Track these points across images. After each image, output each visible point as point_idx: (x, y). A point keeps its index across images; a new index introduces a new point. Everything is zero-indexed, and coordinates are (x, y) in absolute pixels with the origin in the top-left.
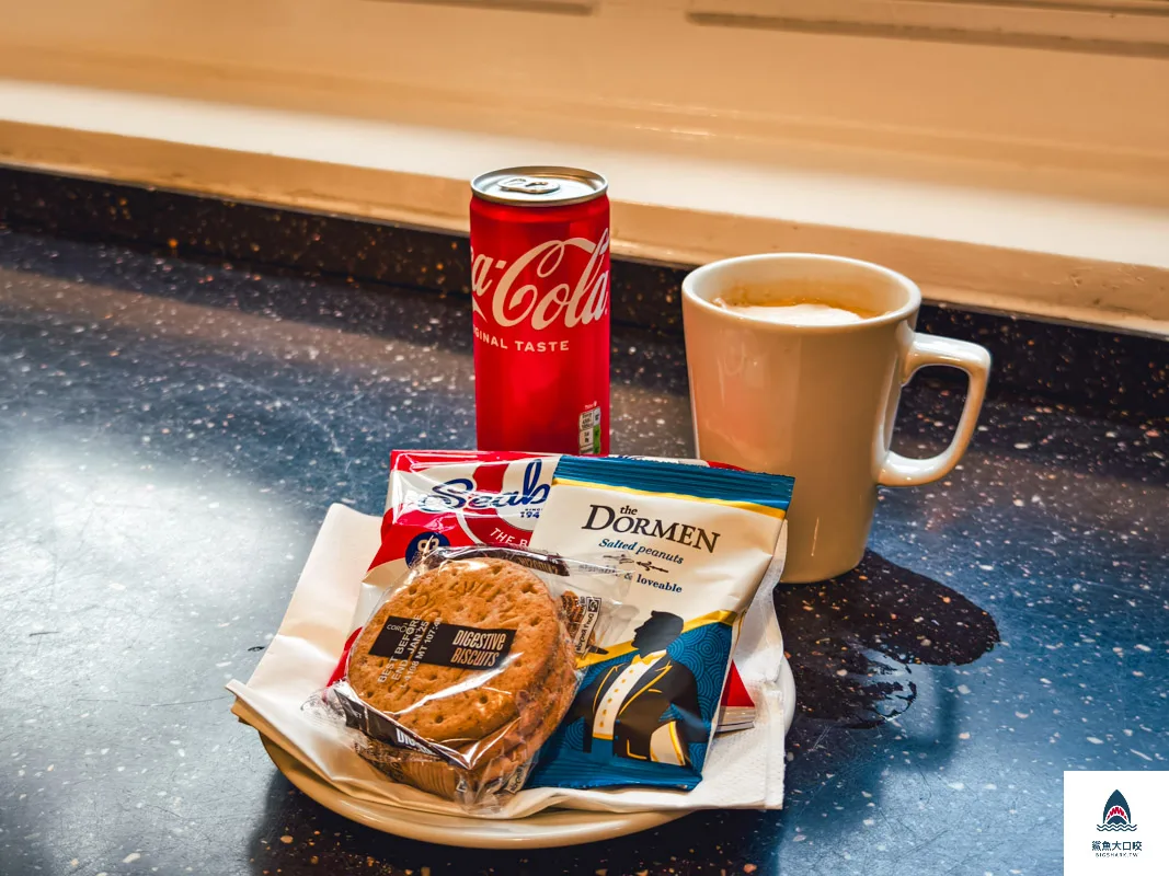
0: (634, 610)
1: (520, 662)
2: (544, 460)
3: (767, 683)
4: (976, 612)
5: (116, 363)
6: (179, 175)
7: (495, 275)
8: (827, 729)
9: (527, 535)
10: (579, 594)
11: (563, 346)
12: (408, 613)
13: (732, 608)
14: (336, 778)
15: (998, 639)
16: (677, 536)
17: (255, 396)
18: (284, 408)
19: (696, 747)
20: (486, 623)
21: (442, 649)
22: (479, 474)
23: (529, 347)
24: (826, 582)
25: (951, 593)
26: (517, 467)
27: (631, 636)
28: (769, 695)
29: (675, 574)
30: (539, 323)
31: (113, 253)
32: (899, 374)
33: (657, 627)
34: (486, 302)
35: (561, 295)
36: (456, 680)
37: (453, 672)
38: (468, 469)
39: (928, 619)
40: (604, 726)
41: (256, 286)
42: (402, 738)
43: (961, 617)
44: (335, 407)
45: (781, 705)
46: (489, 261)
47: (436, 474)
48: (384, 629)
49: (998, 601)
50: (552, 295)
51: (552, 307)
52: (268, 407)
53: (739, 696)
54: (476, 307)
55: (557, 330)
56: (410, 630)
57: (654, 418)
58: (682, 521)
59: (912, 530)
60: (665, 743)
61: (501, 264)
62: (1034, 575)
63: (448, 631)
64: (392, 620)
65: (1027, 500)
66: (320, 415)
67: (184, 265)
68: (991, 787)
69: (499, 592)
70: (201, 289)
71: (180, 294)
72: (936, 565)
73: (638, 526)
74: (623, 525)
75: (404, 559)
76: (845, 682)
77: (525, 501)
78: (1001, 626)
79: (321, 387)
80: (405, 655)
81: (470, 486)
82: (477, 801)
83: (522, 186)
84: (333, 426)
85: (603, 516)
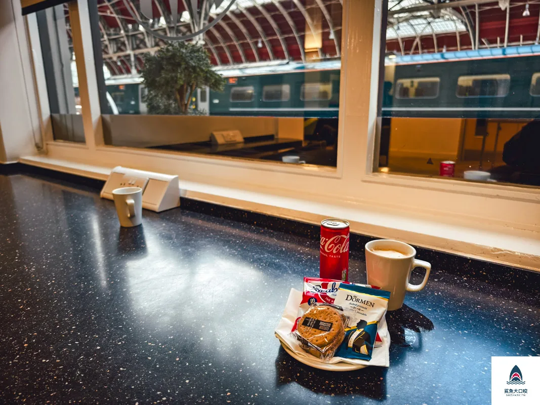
0: (356, 319)
1: (334, 330)
2: (336, 282)
3: (384, 336)
4: (428, 320)
5: (245, 249)
6: (257, 209)
7: (326, 242)
8: (397, 346)
9: (334, 300)
10: (345, 315)
11: (339, 257)
12: (310, 317)
13: (377, 320)
14: (296, 352)
15: (433, 327)
16: (366, 303)
17: (273, 259)
18: (279, 262)
19: (370, 351)
20: (326, 321)
21: (317, 325)
22: (322, 284)
23: (332, 256)
24: (395, 311)
25: (422, 315)
26: (330, 283)
27: (356, 325)
28: (385, 339)
29: (365, 312)
30: (334, 252)
31: (244, 224)
32: (411, 268)
33: (362, 324)
34: (323, 246)
35: (339, 246)
36: (320, 333)
37: (320, 331)
38: (320, 283)
39: (417, 321)
40: (351, 344)
41: (271, 233)
42: (309, 344)
43: (424, 321)
44: (289, 262)
45: (388, 342)
46: (324, 239)
47: (314, 284)
48: (305, 320)
49: (432, 318)
50: (338, 246)
51: (338, 249)
52: (275, 261)
53: (379, 339)
54: (321, 247)
55: (338, 253)
56: (310, 320)
57: (356, 269)
58: (367, 300)
59: (413, 299)
60: (364, 349)
61: (327, 240)
62: (440, 312)
63: (318, 322)
64: (306, 318)
65: (438, 294)
66: (286, 264)
67: (257, 228)
68: (434, 363)
69: (329, 314)
70: (261, 233)
71: (257, 234)
72: (418, 308)
73: (357, 300)
74: (354, 300)
75: (307, 303)
76: (400, 335)
77: (332, 291)
78: (434, 324)
79: (286, 257)
80: (309, 326)
81: (320, 287)
82: (325, 359)
83: (331, 223)
84: (289, 267)
85: (349, 298)
